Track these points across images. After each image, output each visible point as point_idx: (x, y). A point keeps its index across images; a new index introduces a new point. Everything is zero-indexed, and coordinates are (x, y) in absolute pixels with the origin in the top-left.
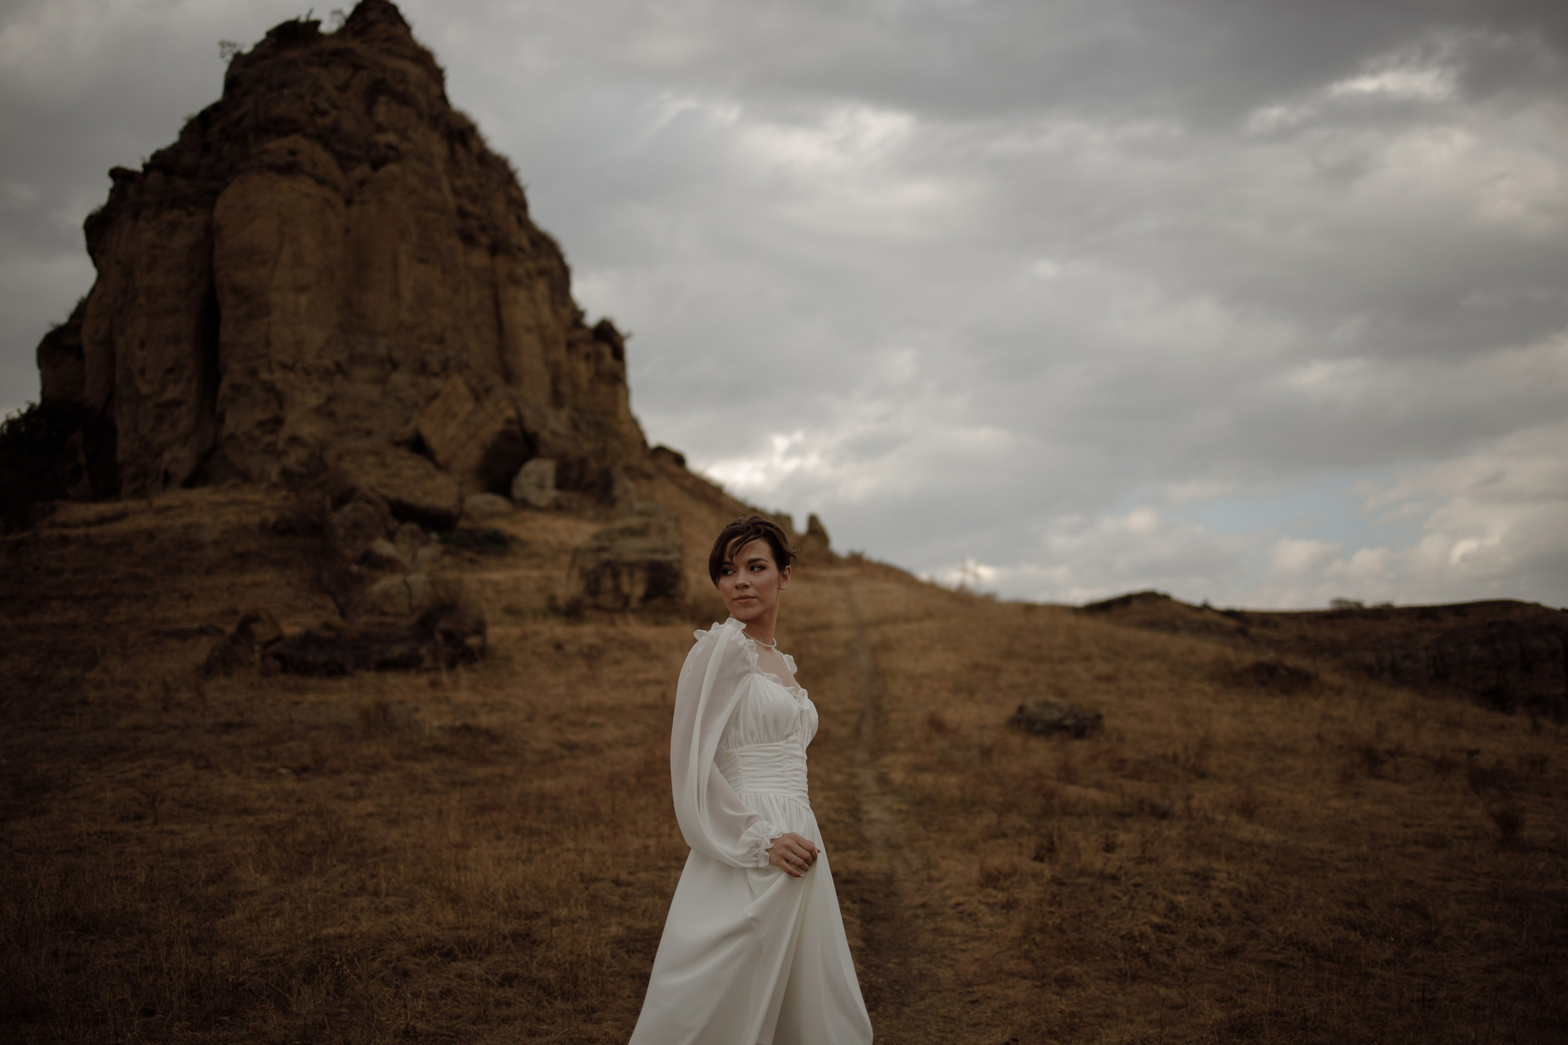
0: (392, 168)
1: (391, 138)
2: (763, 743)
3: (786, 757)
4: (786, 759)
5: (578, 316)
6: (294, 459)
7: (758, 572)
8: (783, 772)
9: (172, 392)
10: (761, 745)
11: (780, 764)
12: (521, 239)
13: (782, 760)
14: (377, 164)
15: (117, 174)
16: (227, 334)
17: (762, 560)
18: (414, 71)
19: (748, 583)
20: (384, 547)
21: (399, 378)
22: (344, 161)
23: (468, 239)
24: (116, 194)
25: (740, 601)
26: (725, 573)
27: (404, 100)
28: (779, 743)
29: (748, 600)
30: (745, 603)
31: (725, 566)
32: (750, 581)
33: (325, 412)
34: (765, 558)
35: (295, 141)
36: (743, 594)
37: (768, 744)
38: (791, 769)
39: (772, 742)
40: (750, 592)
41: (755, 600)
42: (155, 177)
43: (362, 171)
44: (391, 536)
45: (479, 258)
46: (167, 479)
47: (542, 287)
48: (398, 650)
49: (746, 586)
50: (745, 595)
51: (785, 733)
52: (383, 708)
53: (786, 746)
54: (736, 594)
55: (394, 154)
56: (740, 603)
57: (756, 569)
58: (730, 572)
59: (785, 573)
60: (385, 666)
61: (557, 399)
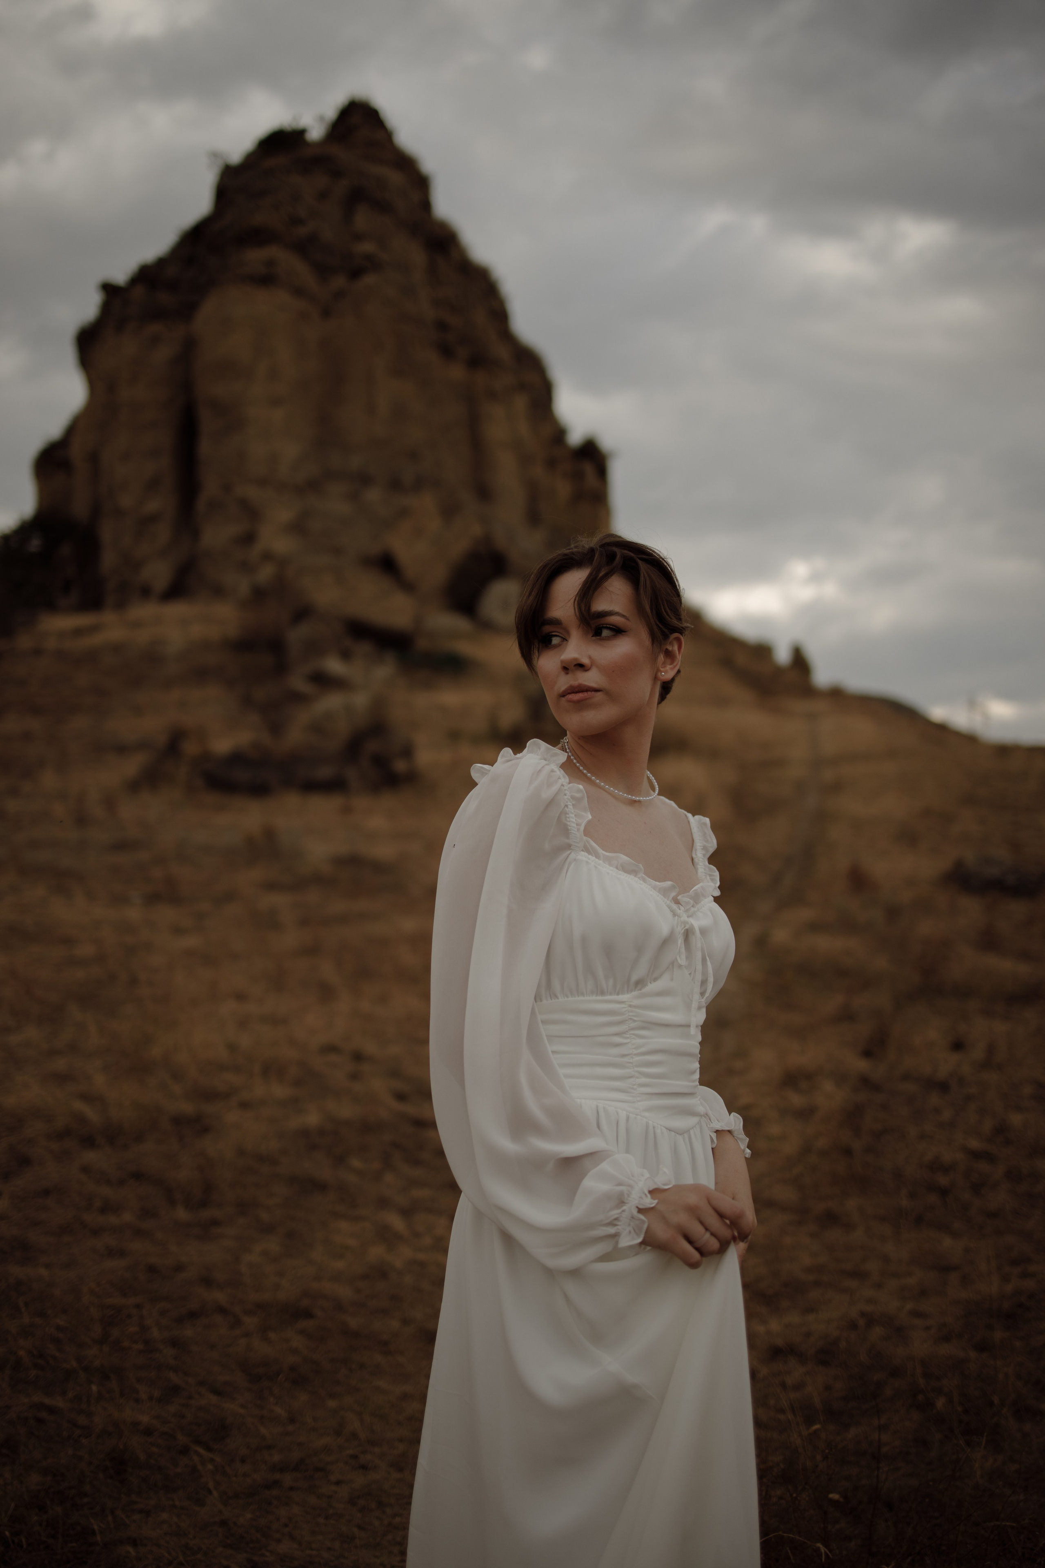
0: (369, 280)
1: (367, 247)
2: (583, 995)
3: (633, 1025)
4: (633, 1029)
5: (559, 434)
6: (265, 574)
7: (608, 638)
8: (624, 1056)
9: (153, 506)
10: (581, 998)
11: (618, 1040)
12: (502, 352)
13: (625, 1033)
14: (355, 274)
15: (109, 289)
16: (205, 447)
17: (617, 614)
18: (395, 178)
19: (585, 661)
20: (334, 666)
21: (373, 495)
22: (323, 271)
23: (447, 352)
24: (106, 308)
25: (570, 697)
26: (546, 642)
27: (382, 207)
28: (621, 997)
29: (585, 695)
30: (579, 701)
31: (547, 629)
32: (590, 658)
33: (298, 527)
34: (621, 612)
35: (273, 252)
36: (575, 683)
37: (594, 998)
38: (642, 1050)
39: (602, 993)
40: (590, 678)
41: (599, 696)
42: (139, 291)
43: (339, 282)
44: (346, 655)
45: (457, 372)
46: (146, 592)
47: (521, 403)
48: (325, 772)
49: (581, 666)
50: (580, 686)
51: (635, 978)
52: (270, 834)
53: (636, 1002)
54: (564, 682)
55: (372, 264)
56: (570, 701)
57: (605, 633)
58: (555, 641)
59: (670, 648)
60: (311, 787)
61: (534, 517)
